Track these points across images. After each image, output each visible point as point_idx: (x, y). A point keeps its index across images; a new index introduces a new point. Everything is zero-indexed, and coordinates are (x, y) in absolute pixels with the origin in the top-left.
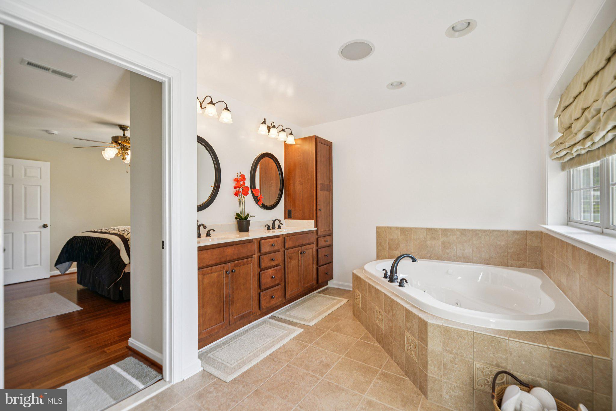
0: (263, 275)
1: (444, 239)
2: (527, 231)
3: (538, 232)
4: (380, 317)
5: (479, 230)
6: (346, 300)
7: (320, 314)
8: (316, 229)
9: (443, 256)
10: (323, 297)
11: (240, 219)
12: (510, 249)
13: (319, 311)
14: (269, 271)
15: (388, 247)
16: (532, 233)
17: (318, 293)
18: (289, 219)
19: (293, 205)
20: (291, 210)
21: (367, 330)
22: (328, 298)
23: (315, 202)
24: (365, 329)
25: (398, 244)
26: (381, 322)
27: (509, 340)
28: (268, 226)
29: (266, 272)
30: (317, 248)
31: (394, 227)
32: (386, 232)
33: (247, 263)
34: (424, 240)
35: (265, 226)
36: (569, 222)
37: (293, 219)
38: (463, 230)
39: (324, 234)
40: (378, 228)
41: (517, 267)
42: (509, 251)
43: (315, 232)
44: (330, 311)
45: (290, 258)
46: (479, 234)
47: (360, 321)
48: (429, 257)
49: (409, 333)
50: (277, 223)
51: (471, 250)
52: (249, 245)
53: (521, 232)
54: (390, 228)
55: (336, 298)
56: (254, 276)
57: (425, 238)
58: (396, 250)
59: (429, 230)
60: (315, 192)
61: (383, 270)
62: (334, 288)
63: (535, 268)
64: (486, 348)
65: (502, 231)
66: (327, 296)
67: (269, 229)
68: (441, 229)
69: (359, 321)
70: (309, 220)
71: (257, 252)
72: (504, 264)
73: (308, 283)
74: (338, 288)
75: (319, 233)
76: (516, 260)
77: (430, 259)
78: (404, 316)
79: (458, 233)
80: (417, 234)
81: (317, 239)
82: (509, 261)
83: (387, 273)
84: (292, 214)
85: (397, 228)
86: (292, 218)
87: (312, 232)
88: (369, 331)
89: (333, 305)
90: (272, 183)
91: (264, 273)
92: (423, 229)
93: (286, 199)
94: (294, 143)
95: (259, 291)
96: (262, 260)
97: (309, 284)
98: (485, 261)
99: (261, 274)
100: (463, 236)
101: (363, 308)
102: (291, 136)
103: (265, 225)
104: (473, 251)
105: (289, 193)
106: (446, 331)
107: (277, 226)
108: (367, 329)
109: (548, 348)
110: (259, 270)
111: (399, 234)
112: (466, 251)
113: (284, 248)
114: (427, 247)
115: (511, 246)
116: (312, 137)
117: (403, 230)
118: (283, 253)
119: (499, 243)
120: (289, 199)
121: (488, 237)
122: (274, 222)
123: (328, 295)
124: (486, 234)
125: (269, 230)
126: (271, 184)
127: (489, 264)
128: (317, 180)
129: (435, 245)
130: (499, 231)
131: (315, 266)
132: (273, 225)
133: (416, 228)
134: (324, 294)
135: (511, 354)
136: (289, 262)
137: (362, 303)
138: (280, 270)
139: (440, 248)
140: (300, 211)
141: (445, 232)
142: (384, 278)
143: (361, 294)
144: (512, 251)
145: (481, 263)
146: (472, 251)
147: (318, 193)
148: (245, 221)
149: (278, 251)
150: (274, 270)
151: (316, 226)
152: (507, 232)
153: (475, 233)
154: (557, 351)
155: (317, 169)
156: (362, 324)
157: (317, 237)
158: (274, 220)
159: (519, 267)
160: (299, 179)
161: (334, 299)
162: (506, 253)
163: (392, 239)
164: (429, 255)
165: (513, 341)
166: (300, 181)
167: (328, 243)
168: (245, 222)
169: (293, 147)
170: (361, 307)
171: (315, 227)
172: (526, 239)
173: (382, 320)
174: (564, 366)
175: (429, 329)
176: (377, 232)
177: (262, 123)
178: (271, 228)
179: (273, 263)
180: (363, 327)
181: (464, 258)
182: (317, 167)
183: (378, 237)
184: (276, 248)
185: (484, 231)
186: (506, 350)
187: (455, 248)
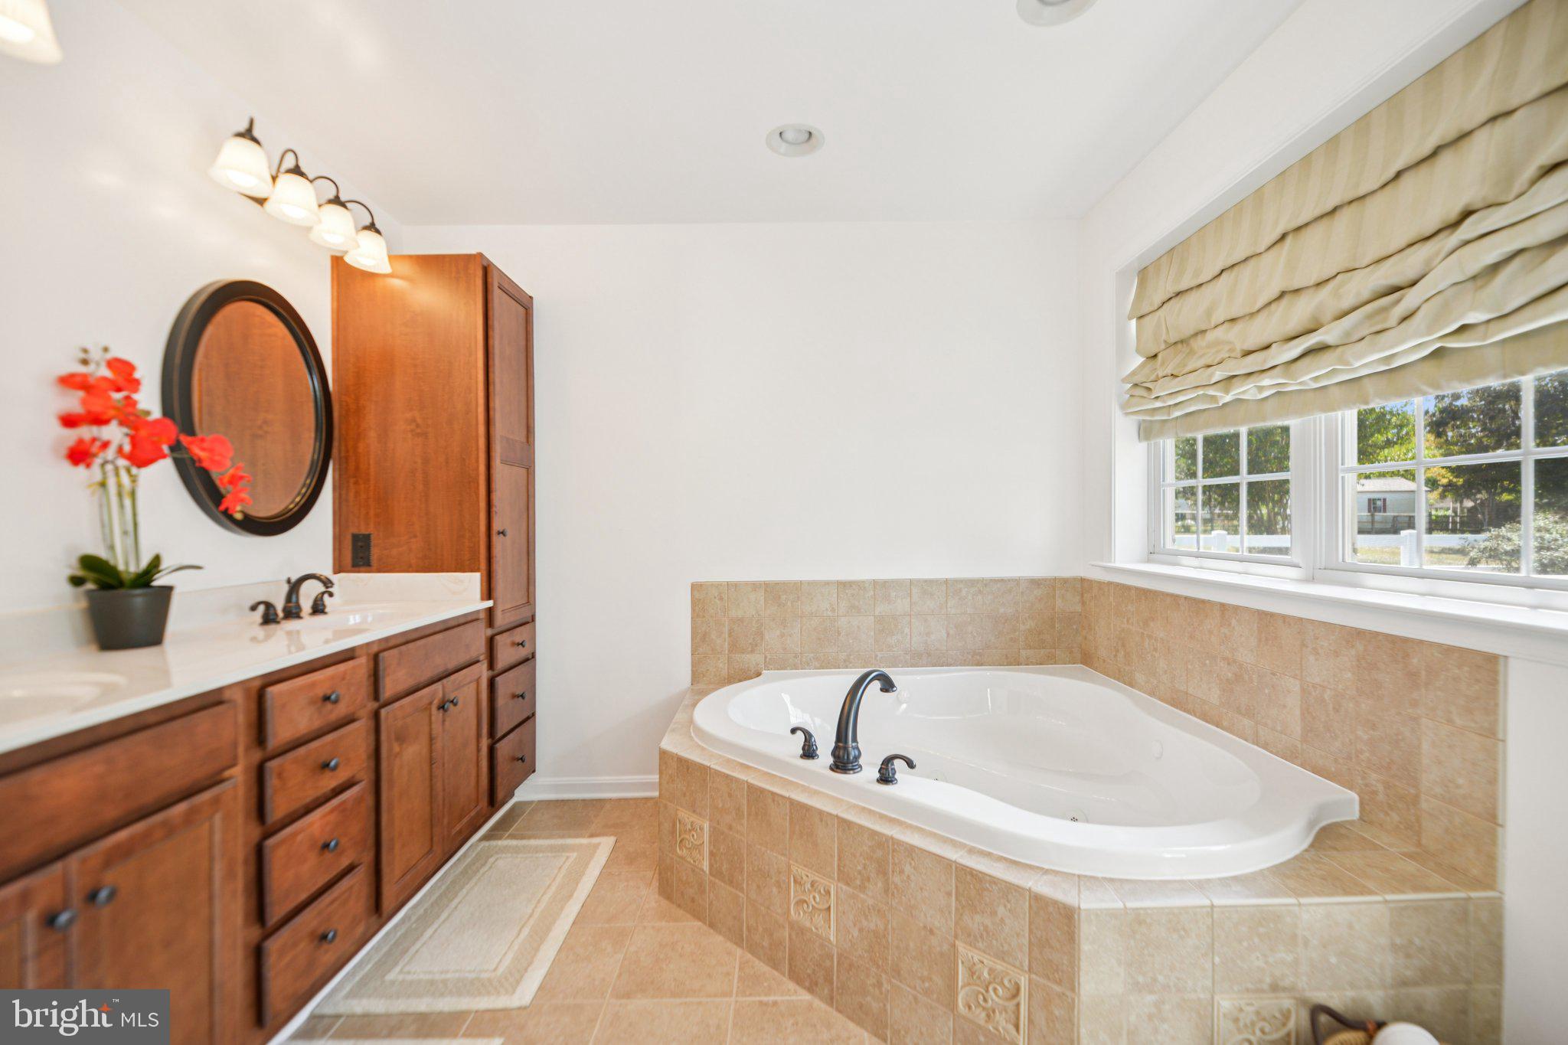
0: (281, 852)
1: (881, 609)
2: (1055, 579)
3: (1075, 579)
4: (815, 899)
5: (961, 581)
6: (606, 843)
7: (539, 935)
8: (490, 603)
9: (879, 656)
10: (517, 850)
11: (104, 586)
12: (1024, 623)
13: (532, 922)
14: (311, 824)
15: (729, 644)
16: (1065, 581)
17: (486, 838)
18: (359, 572)
19: (377, 515)
20: (367, 538)
21: (742, 947)
22: (537, 849)
23: (483, 504)
24: (729, 945)
25: (760, 634)
26: (819, 920)
27: (1300, 905)
28: (269, 606)
29: (295, 834)
30: (491, 673)
31: (747, 584)
32: (721, 599)
33: (189, 819)
34: (829, 613)
35: (254, 608)
36: (1152, 556)
37: (379, 571)
38: (926, 581)
39: (512, 619)
40: (696, 587)
41: (1037, 664)
42: (1022, 627)
43: (482, 616)
44: (573, 909)
45: (401, 738)
46: (960, 590)
47: (698, 916)
48: (845, 661)
49: (979, 949)
50: (309, 592)
51: (944, 632)
52: (203, 722)
53: (1045, 580)
54: (735, 586)
55: (570, 841)
56: (230, 874)
57: (833, 610)
58: (752, 651)
59: (843, 585)
60: (482, 468)
61: (793, 731)
62: (540, 802)
63: (1070, 663)
64: (1245, 944)
65: (1009, 580)
66: (533, 842)
67: (269, 618)
68: (875, 582)
69: (694, 916)
70: (455, 571)
71: (247, 749)
72: (1012, 661)
73: (461, 818)
74: (557, 801)
75: (500, 621)
76: (1035, 648)
77: (847, 667)
78: (949, 894)
79: (915, 590)
80: (812, 599)
81: (491, 642)
82: (1023, 653)
83: (813, 740)
84: (375, 553)
85: (755, 586)
86: (374, 568)
87: (474, 617)
88: (753, 949)
89: (574, 878)
90: (265, 422)
91: (283, 842)
92: (827, 583)
93: (344, 492)
94: (385, 268)
95: (255, 933)
96: (272, 782)
97: (465, 820)
98: (972, 657)
99: (267, 851)
100: (926, 596)
101: (715, 872)
102: (370, 235)
103: (252, 602)
104: (948, 634)
105: (357, 468)
106: (1136, 923)
107: (306, 604)
108: (739, 943)
109: (1386, 901)
110: (256, 832)
111: (762, 602)
112: (933, 637)
113: (376, 697)
114: (839, 634)
115: (1027, 615)
116: (468, 258)
117: (773, 591)
118: (371, 724)
119: (1002, 610)
120: (357, 494)
121: (980, 597)
122: (294, 587)
123: (535, 837)
124: (976, 589)
125: (272, 627)
126: (260, 427)
127: (982, 665)
128: (491, 423)
129: (858, 627)
130: (1002, 580)
131: (485, 743)
132: (289, 599)
133: (809, 583)
134: (513, 837)
135: (1306, 943)
136: (398, 753)
137: (712, 854)
138: (359, 800)
139: (872, 633)
140: (414, 540)
141: (883, 588)
142: (801, 757)
143: (706, 826)
144: (1028, 627)
145: (964, 663)
146: (946, 635)
147: (493, 471)
148: (138, 591)
149: (350, 720)
150: (332, 811)
151: (488, 593)
152: (1017, 581)
153: (951, 586)
154: (1402, 905)
155: (491, 380)
156: (712, 925)
157: (490, 632)
158: (294, 579)
159: (1041, 664)
160: (408, 415)
161: (563, 849)
162: (1017, 633)
163: (741, 620)
164: (843, 656)
165: (1310, 905)
166: (414, 420)
167: (522, 653)
168: (138, 599)
169: (380, 283)
170: (706, 866)
171: (483, 599)
172: (1054, 597)
173: (829, 908)
174: (1417, 941)
175: (1086, 931)
176: (694, 603)
177: (240, 135)
178: (281, 614)
179: (330, 782)
180: (720, 938)
181: (929, 655)
182: (491, 375)
183: (698, 616)
184: (341, 710)
185: (971, 583)
186: (1294, 937)
187: (907, 630)
